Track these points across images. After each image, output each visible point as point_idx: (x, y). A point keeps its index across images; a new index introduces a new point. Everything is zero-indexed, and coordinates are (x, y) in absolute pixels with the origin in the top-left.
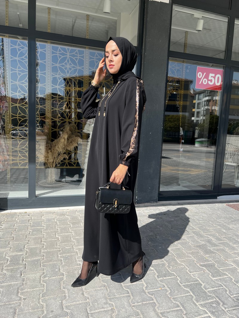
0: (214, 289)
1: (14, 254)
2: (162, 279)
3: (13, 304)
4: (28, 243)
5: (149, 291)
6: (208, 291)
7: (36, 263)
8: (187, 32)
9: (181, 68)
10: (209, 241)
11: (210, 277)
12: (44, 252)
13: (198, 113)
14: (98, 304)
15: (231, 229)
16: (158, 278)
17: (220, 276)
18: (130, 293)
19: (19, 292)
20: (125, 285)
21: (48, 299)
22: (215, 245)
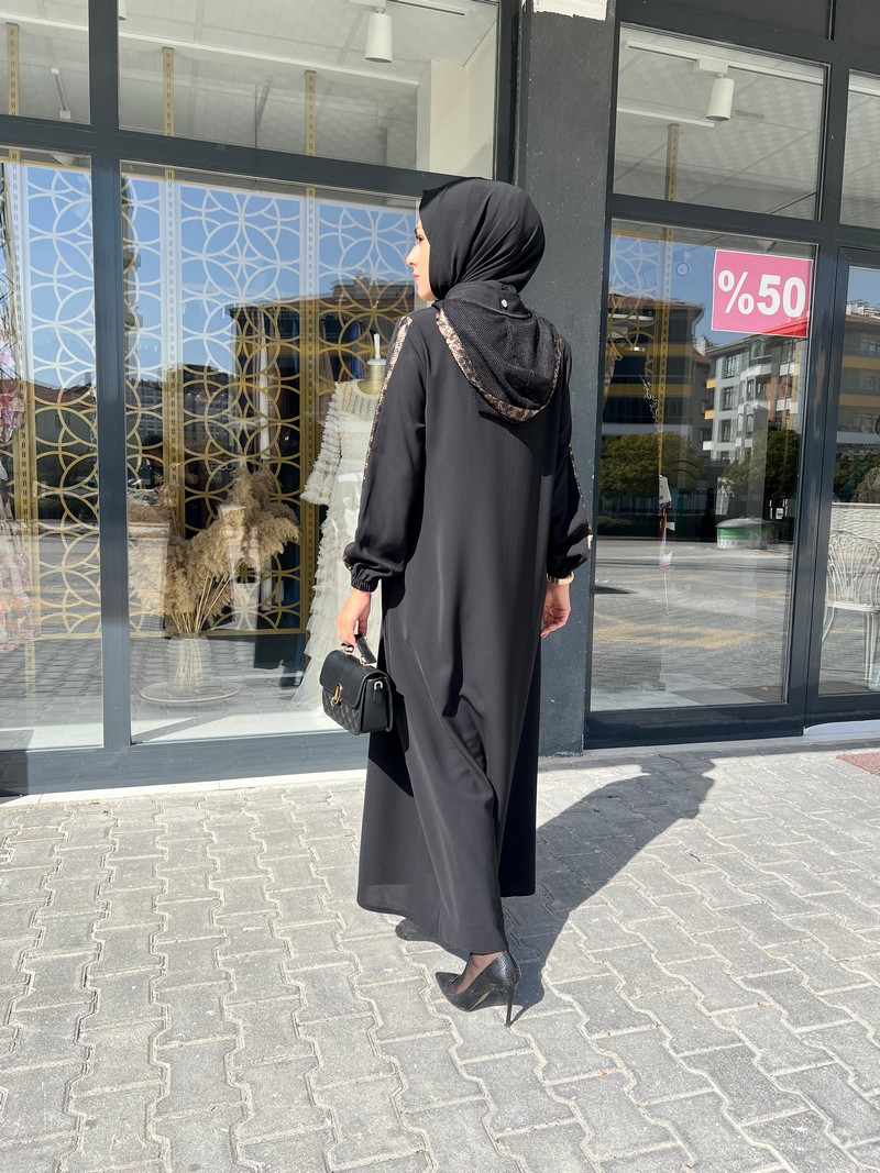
0: (800, 1069)
1: (51, 956)
2: (605, 1036)
3: (46, 1143)
4: (103, 915)
5: (557, 1082)
6: (777, 1078)
7: (134, 987)
8: (673, 127)
9: (655, 258)
10: (778, 893)
11: (782, 1026)
12: (161, 949)
13: (726, 424)
14: (367, 1136)
15: (859, 847)
16: (591, 1033)
17: (821, 1020)
18: (486, 1092)
19: (70, 1098)
20: (467, 1061)
21: (180, 1122)
22: (799, 906)
